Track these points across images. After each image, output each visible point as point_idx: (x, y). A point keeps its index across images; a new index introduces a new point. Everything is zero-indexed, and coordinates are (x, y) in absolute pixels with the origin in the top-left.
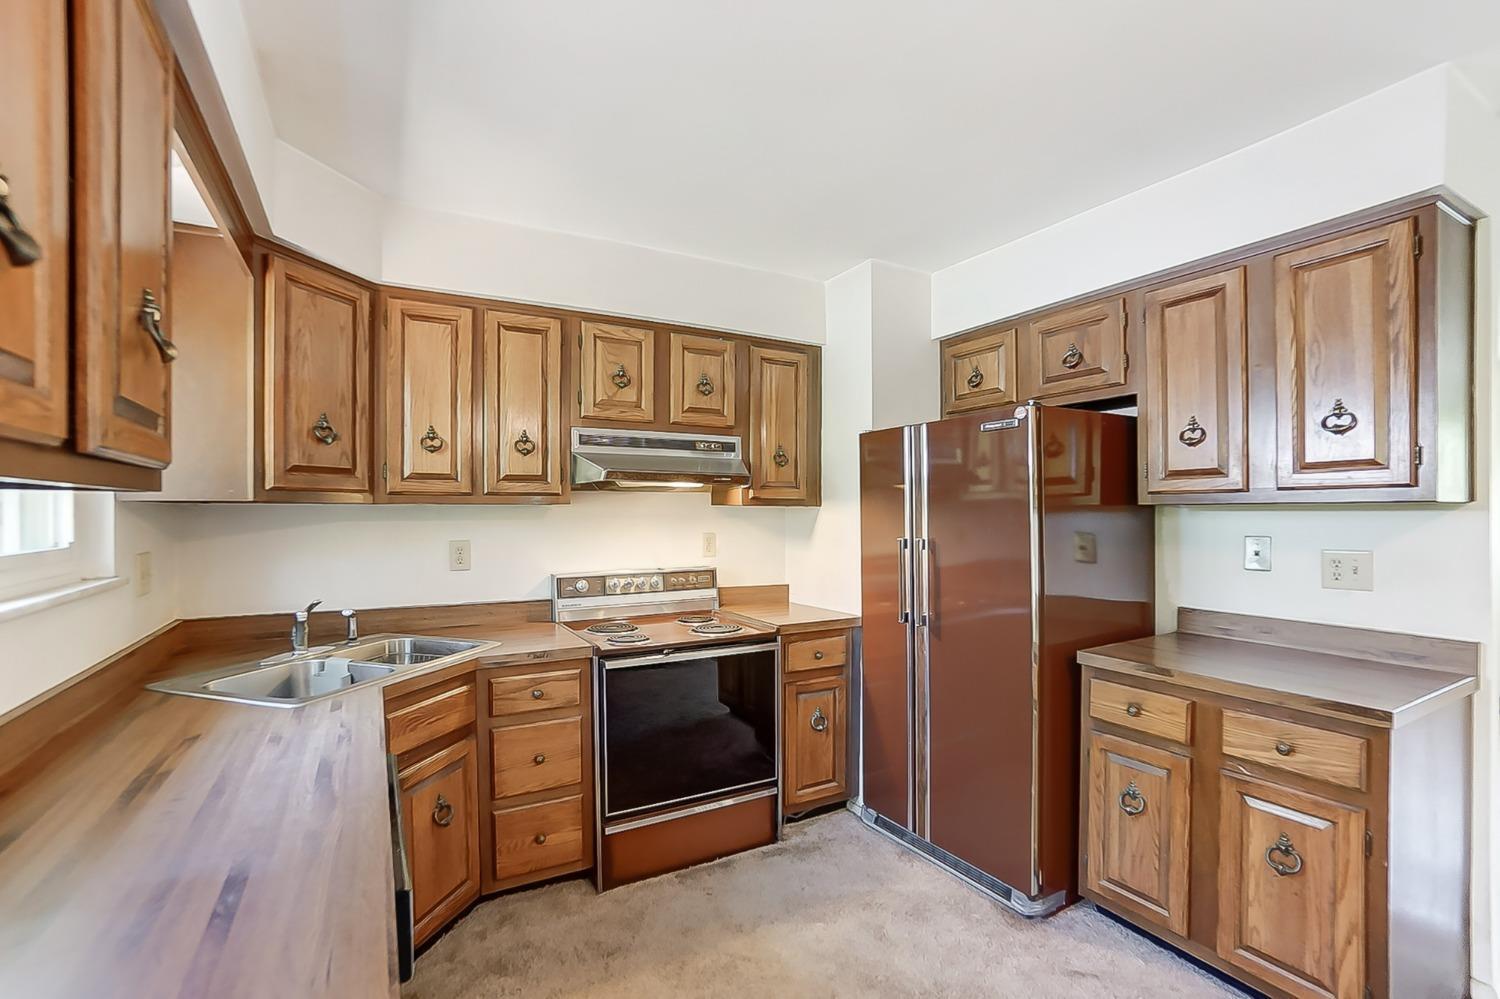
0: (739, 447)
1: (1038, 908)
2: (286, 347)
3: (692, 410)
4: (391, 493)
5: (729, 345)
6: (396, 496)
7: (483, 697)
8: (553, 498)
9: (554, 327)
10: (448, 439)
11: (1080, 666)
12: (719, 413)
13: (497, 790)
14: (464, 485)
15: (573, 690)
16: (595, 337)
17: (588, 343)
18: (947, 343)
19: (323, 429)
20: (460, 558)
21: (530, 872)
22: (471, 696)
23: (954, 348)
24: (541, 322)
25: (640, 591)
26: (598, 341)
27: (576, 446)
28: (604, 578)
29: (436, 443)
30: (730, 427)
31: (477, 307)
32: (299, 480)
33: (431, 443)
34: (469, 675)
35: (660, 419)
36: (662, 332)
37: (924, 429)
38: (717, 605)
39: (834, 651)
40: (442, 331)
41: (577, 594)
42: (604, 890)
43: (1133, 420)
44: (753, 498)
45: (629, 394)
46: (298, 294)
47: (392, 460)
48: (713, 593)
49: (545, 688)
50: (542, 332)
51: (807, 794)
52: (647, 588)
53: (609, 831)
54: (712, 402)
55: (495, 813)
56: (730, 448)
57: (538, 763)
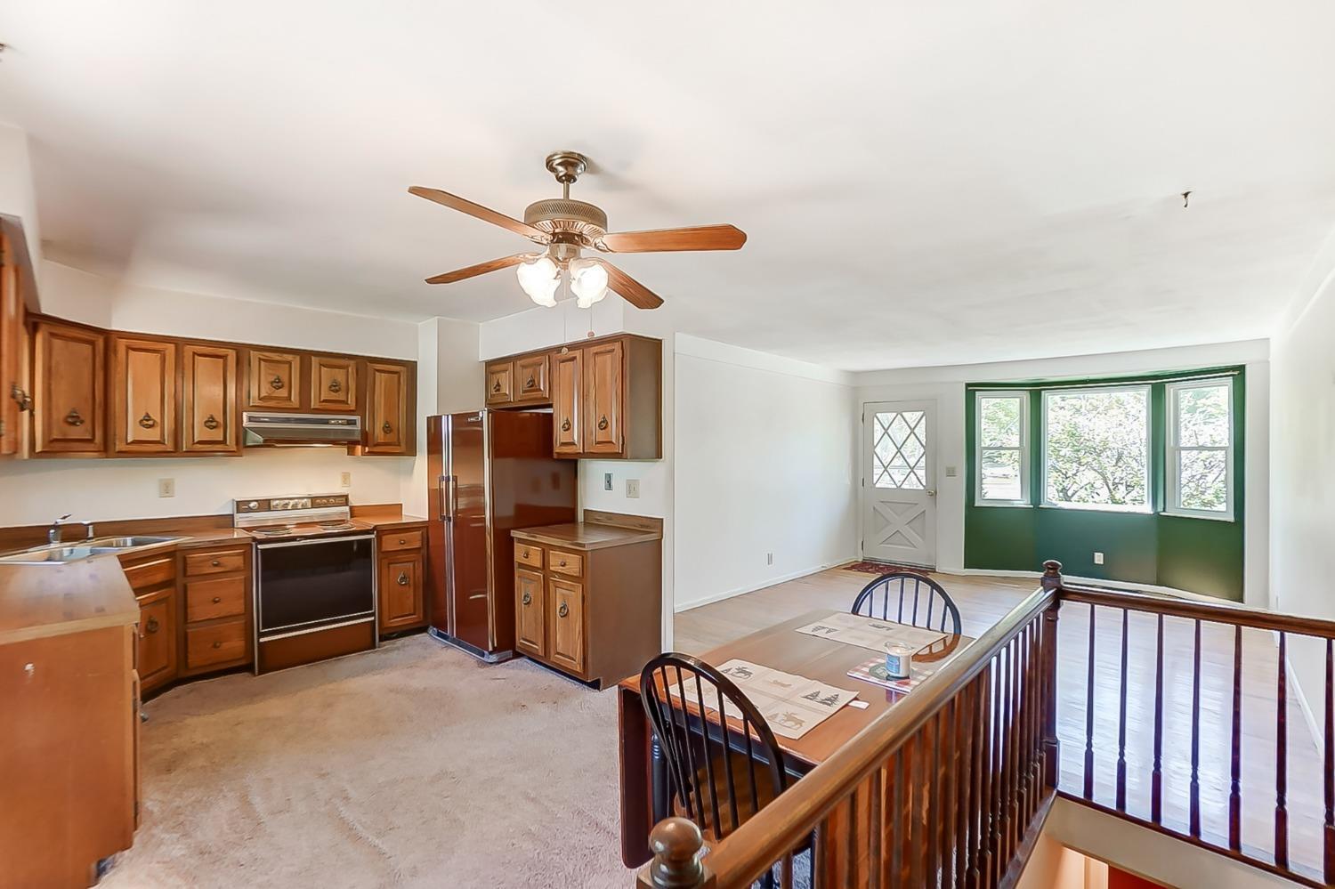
0: (359, 423)
1: (494, 658)
2: (48, 372)
3: (325, 401)
4: (119, 452)
5: (352, 363)
6: (122, 454)
7: (180, 565)
8: (231, 454)
9: (232, 354)
10: (158, 420)
11: (512, 538)
12: (345, 402)
13: (189, 617)
14: (169, 445)
15: (239, 561)
16: (260, 359)
17: (255, 363)
18: (489, 364)
19: (73, 417)
20: (167, 489)
21: (210, 665)
22: (172, 564)
23: (492, 366)
24: (222, 351)
25: (295, 507)
26: (262, 363)
27: (245, 423)
28: (270, 500)
29: (150, 423)
30: (353, 411)
31: (179, 343)
32: (58, 446)
33: (147, 422)
34: (170, 553)
35: (304, 406)
36: (305, 355)
37: (450, 417)
38: (349, 517)
39: (415, 540)
40: (154, 359)
41: (250, 510)
42: (260, 674)
43: (551, 415)
44: (369, 452)
45: (283, 393)
46: (57, 343)
47: (119, 431)
48: (346, 509)
49: (221, 560)
50: (224, 357)
51: (397, 622)
52: (300, 507)
53: (262, 640)
54: (341, 396)
55: (189, 631)
56: (353, 423)
57: (216, 602)
